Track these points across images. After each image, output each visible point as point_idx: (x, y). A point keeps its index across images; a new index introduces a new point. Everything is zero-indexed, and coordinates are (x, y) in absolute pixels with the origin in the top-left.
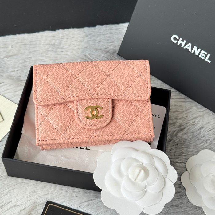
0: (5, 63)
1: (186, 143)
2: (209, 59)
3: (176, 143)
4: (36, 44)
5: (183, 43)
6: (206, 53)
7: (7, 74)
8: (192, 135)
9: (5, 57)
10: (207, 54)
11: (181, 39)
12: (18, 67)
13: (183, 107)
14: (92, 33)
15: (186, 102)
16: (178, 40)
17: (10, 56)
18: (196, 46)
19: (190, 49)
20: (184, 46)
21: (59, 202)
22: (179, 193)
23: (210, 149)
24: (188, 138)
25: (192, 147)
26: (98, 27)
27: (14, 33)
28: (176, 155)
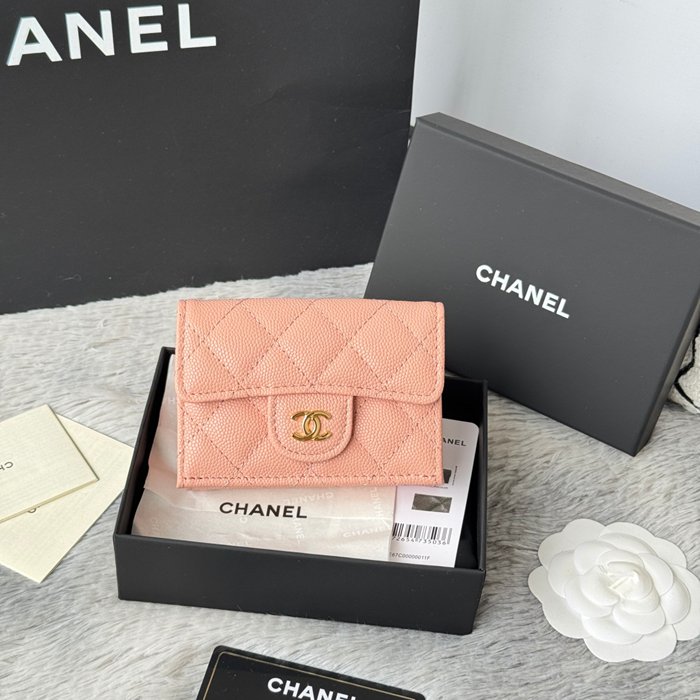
0: (92, 359)
1: (533, 507)
2: (564, 311)
3: (510, 509)
4: (161, 316)
5: (504, 281)
6: (556, 298)
7: (97, 382)
8: (546, 489)
9: (90, 347)
10: (560, 300)
11: (497, 273)
12: (122, 366)
13: (519, 431)
14: (291, 286)
15: (525, 421)
16: (491, 276)
17: (102, 344)
18: (533, 284)
19: (520, 292)
20: (507, 288)
21: (243, 647)
22: (527, 612)
23: (591, 518)
24: (538, 495)
25: (549, 515)
26: (304, 274)
27: (108, 297)
28: (514, 534)
